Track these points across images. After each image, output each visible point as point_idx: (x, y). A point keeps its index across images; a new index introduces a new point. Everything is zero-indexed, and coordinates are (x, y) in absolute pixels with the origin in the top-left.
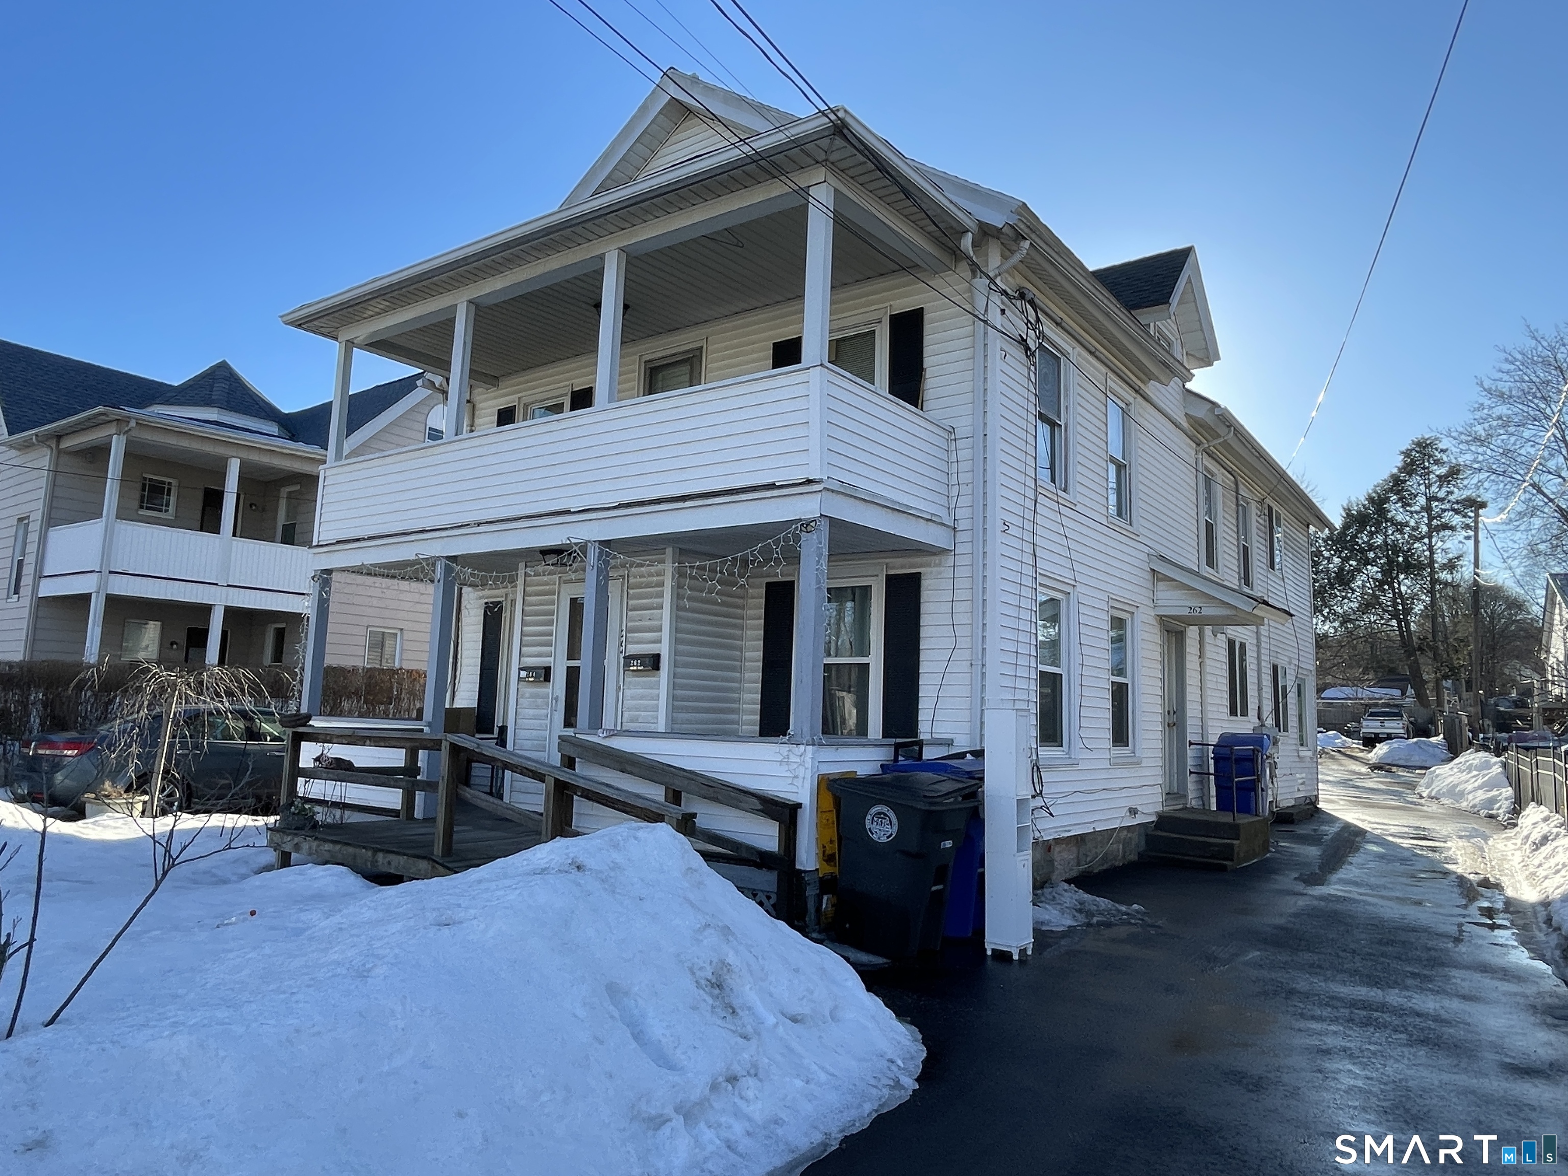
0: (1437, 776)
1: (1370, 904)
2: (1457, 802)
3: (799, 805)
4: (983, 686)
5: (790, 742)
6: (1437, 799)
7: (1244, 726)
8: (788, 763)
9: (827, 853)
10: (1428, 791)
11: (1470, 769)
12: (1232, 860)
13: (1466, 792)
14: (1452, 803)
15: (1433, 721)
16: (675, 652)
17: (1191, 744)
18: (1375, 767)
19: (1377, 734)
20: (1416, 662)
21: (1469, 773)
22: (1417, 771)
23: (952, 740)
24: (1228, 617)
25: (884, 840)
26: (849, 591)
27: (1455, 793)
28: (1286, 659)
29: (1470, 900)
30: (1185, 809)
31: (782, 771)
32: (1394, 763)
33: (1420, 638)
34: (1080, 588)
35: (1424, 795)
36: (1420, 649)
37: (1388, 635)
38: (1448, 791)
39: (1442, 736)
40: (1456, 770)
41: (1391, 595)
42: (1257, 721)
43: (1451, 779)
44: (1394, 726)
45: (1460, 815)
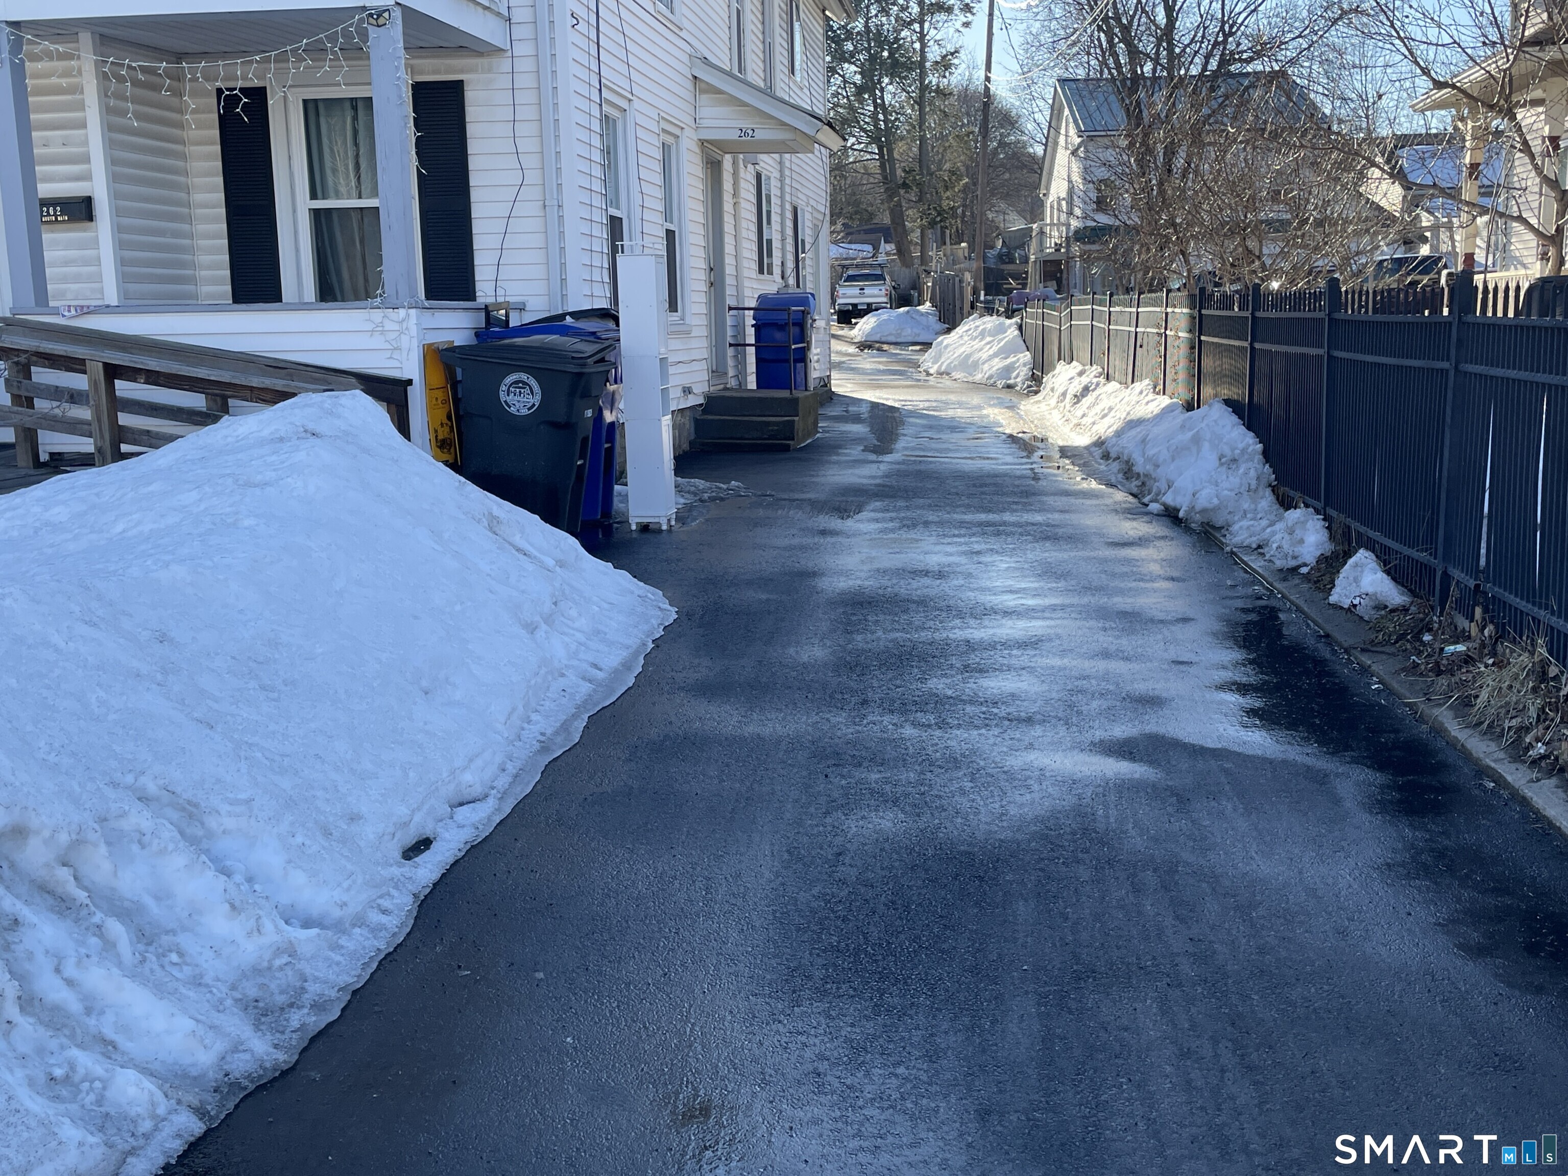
0: (946, 347)
1: (946, 463)
2: (971, 375)
3: (410, 382)
4: (562, 233)
5: (385, 306)
6: (948, 374)
7: (771, 286)
8: (382, 332)
9: (439, 438)
10: (936, 367)
11: (983, 334)
12: (793, 439)
13: (980, 362)
14: (965, 377)
15: (916, 285)
16: (115, 196)
17: (730, 309)
18: (864, 346)
19: (855, 306)
20: (899, 205)
21: (981, 340)
22: (910, 348)
23: (524, 304)
24: (783, 142)
25: (525, 412)
26: (347, 105)
27: (968, 364)
28: (804, 198)
29: (1030, 453)
30: (726, 389)
31: (377, 342)
32: (883, 339)
33: (904, 171)
34: (636, 103)
35: (932, 371)
36: (905, 185)
37: (865, 167)
38: (960, 364)
39: (928, 304)
40: (966, 338)
41: (872, 109)
42: (781, 281)
43: (962, 349)
44: (876, 293)
45: (977, 388)
